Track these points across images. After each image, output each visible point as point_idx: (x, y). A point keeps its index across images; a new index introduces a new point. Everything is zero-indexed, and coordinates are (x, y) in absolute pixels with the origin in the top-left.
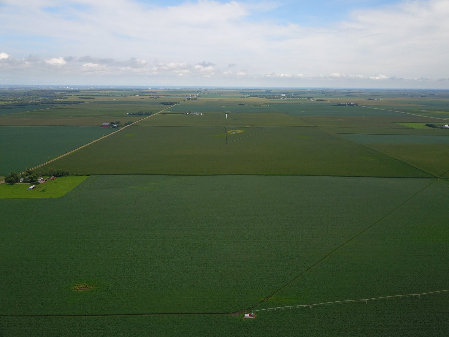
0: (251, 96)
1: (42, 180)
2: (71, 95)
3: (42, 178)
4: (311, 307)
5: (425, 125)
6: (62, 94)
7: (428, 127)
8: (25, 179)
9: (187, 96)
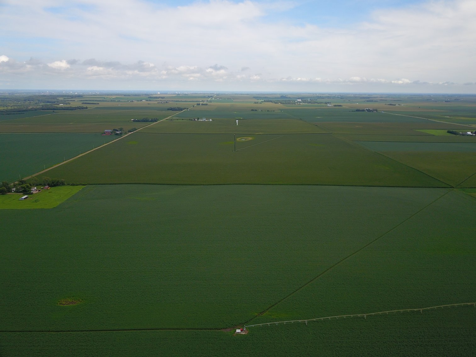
0: (265, 101)
1: (35, 190)
2: (74, 101)
4: (306, 322)
5: (447, 131)
6: (65, 99)
7: (449, 134)
8: (17, 189)
9: (197, 101)
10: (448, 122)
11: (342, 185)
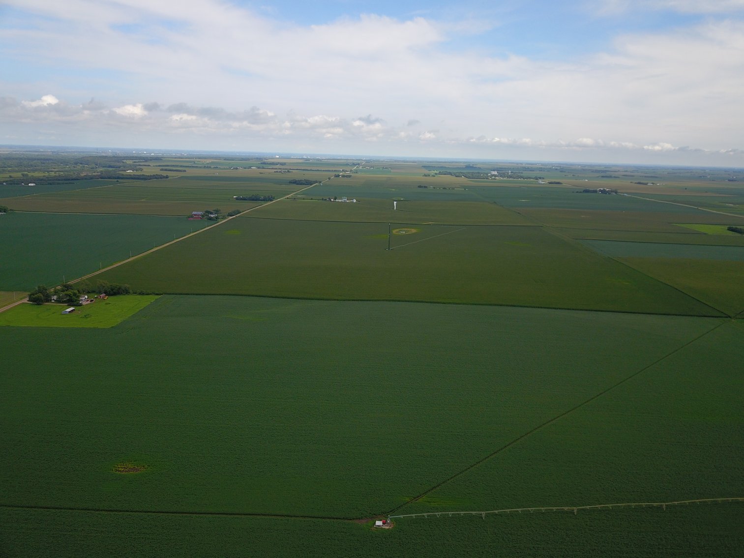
0: (440, 173)
1: (86, 300)
2: (149, 166)
3: (86, 297)
4: (483, 516)
5: (727, 228)
6: (135, 162)
7: (731, 233)
8: (59, 297)
9: (335, 171)
10: (730, 213)
11: (553, 308)
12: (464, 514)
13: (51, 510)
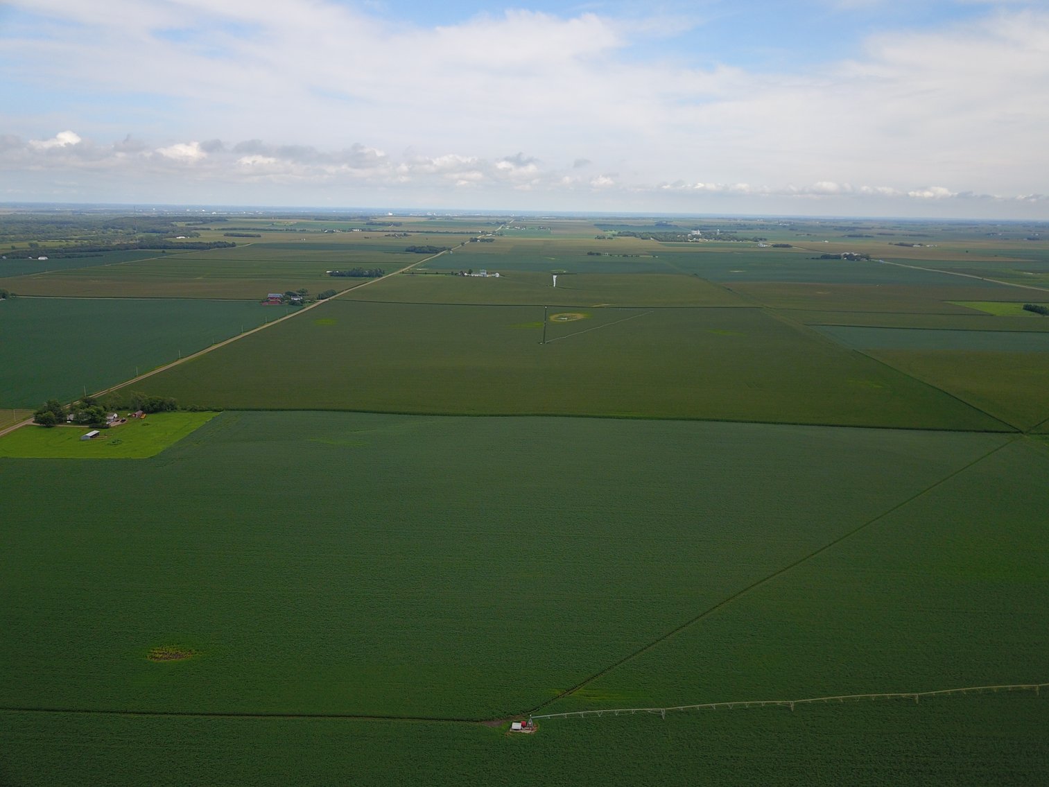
0: (620, 234)
1: (115, 420)
2: (208, 229)
3: (116, 415)
4: (663, 713)
5: (1022, 307)
6: (189, 225)
7: (1028, 313)
8: (77, 417)
9: (471, 233)
10: (1029, 285)
11: (773, 423)
12: (636, 712)
13: (59, 713)
